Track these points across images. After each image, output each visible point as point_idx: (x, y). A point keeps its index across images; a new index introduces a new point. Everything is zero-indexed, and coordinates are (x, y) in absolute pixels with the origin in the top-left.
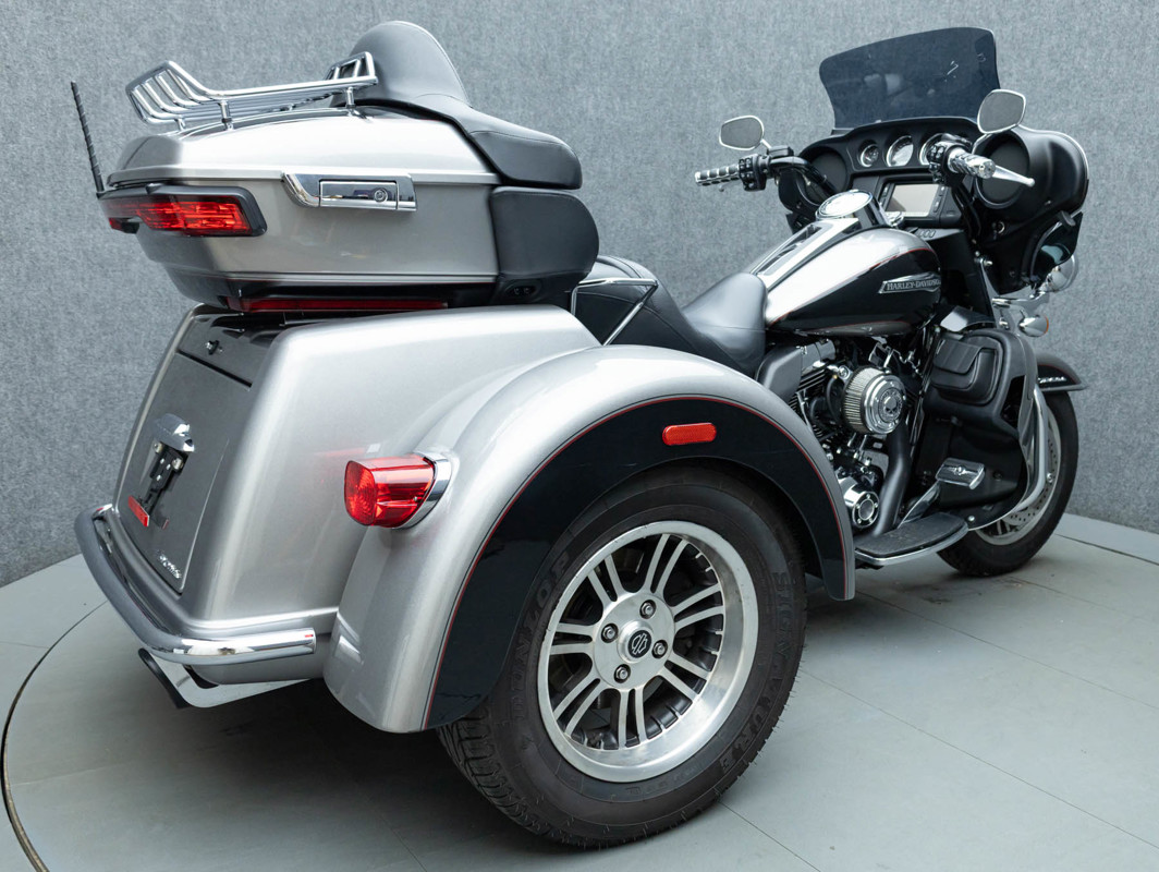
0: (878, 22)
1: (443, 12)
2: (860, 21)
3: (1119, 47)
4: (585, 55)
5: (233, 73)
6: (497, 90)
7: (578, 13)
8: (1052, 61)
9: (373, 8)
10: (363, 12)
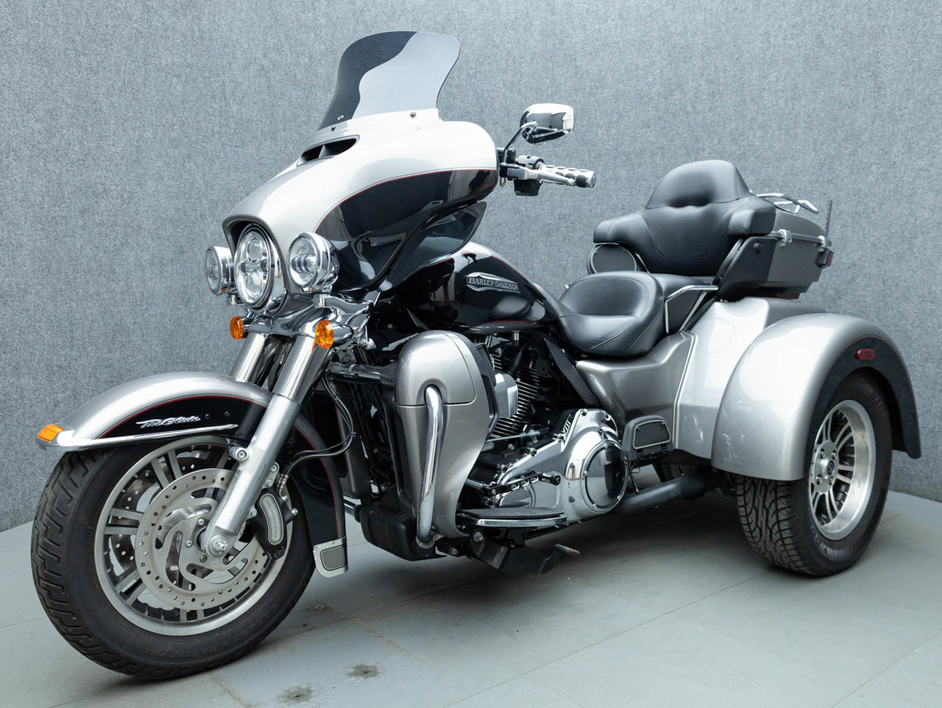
0: (607, 114)
1: (279, 103)
2: (593, 112)
3: (779, 129)
5: (113, 145)
8: (733, 139)
9: (225, 99)
10: (218, 101)
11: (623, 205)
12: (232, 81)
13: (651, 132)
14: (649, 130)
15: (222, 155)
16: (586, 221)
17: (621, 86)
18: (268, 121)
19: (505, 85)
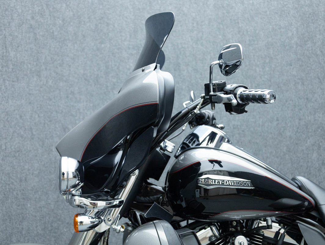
0: (262, 57)
1: (42, 51)
2: (252, 57)
4: (117, 75)
6: (72, 93)
7: (113, 54)
9: (6, 47)
11: (277, 118)
12: (11, 35)
13: (293, 68)
14: (292, 67)
15: (3, 88)
16: (252, 129)
17: (270, 39)
18: (35, 63)
19: (192, 40)
